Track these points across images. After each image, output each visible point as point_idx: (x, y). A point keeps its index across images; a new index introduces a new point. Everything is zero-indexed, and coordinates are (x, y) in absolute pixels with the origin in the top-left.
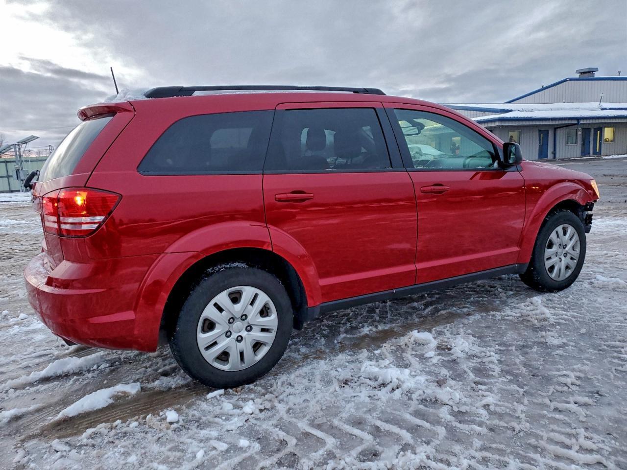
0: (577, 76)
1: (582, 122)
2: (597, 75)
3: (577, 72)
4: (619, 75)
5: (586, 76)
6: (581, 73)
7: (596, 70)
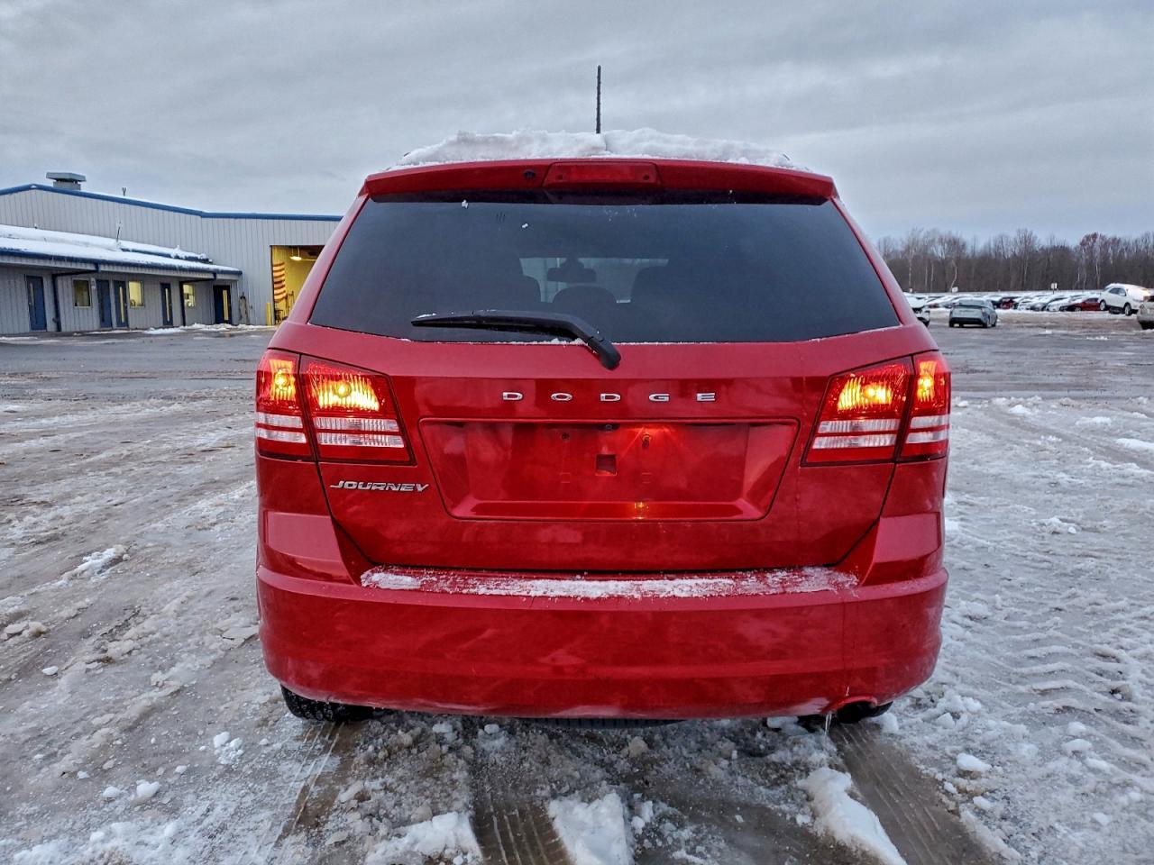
0: (51, 183)
1: (102, 268)
2: (84, 188)
3: (50, 176)
4: (124, 195)
5: (66, 186)
6: (57, 180)
7: (83, 179)
